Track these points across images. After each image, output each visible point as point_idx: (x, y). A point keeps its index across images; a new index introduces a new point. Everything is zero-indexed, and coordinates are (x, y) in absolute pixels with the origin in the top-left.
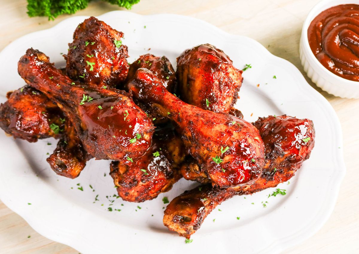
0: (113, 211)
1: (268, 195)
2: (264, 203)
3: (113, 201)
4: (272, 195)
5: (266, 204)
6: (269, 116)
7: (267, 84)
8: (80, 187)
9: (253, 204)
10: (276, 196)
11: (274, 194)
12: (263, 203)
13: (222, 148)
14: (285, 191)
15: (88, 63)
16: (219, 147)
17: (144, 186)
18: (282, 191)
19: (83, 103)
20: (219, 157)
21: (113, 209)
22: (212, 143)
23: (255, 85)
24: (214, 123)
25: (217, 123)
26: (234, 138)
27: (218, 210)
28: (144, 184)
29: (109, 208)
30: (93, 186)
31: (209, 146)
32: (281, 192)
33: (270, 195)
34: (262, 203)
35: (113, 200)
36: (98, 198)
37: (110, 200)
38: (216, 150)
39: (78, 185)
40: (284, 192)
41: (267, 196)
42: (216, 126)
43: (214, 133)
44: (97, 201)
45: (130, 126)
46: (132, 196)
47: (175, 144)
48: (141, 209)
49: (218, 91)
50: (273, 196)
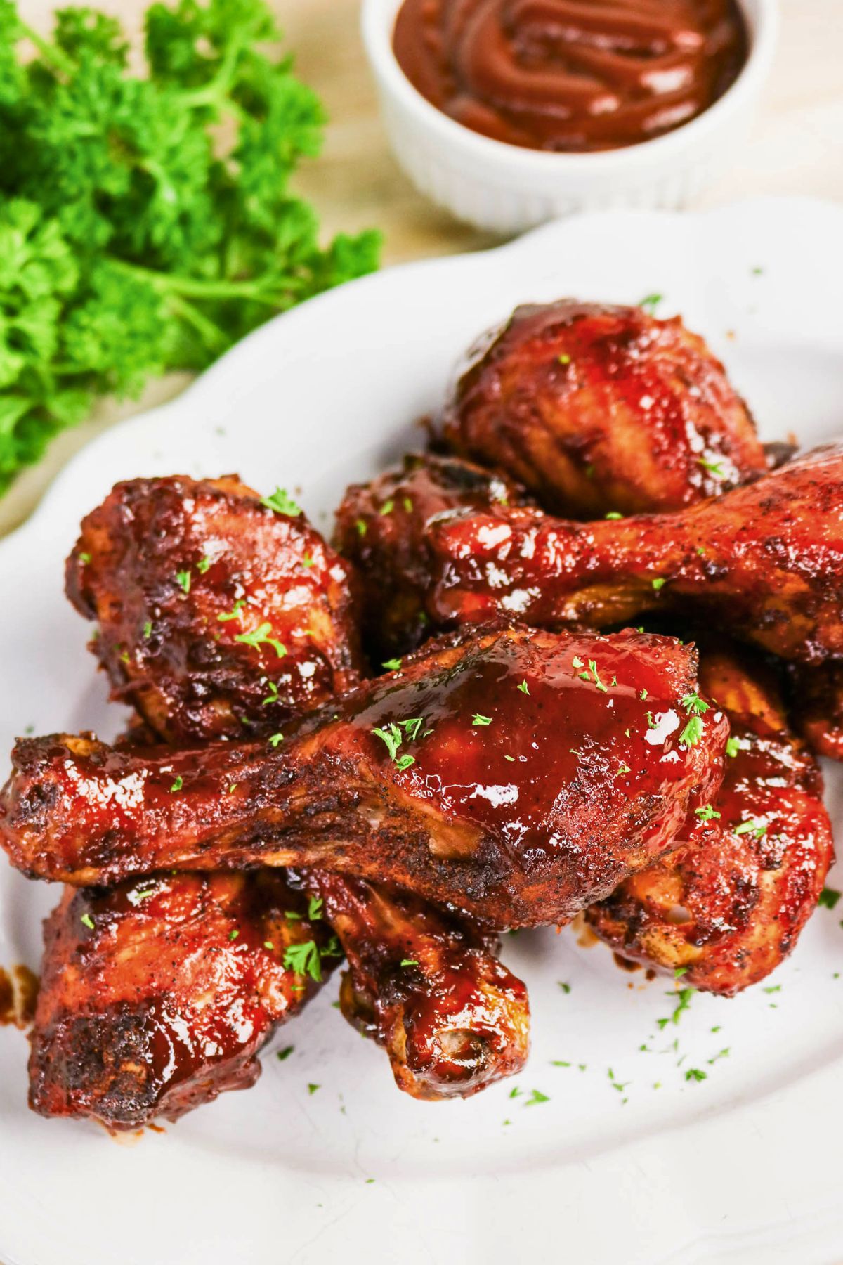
0: (710, 1072)
3: (676, 1045)
21: (701, 1067)
29: (688, 1077)
35: (672, 1041)
36: (619, 1080)
37: (662, 1052)
44: (625, 1088)
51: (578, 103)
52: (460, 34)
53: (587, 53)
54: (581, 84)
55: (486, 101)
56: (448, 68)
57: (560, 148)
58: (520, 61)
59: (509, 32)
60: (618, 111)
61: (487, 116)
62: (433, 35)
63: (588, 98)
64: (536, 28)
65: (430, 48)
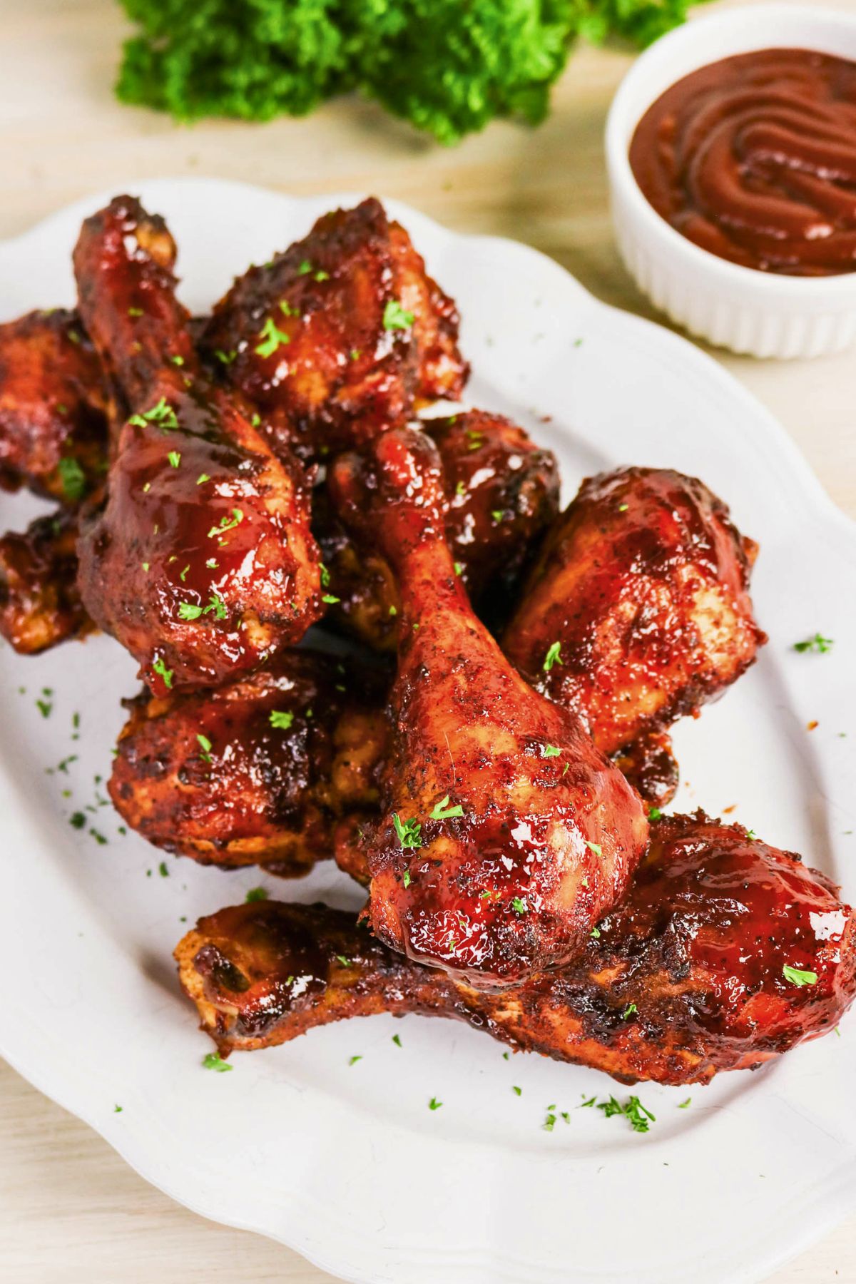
0: (84, 834)
1: (588, 1099)
2: (556, 1113)
3: (104, 803)
4: (602, 1106)
5: (559, 1121)
6: (736, 824)
7: (843, 735)
8: (46, 700)
9: (518, 1091)
10: (613, 1117)
11: (610, 1108)
12: (551, 1112)
13: (445, 802)
14: (649, 1121)
15: (270, 327)
16: (440, 794)
17: (181, 794)
18: (642, 1115)
19: (143, 424)
20: (419, 827)
21: (88, 826)
22: (432, 769)
23: (807, 719)
24: (485, 712)
25: (492, 719)
26: (505, 795)
27: (394, 1035)
28: (184, 788)
29: (76, 816)
30: (83, 722)
31: (418, 777)
32: (637, 1116)
33: (592, 1101)
34: (550, 1108)
36: (69, 766)
37: (97, 794)
38: (426, 800)
39: (47, 692)
40: (645, 1120)
41: (583, 1096)
42: (484, 724)
43: (459, 742)
44: (62, 772)
45: (211, 563)
46: (136, 806)
47: (372, 728)
48: (167, 879)
49: (617, 642)
50: (602, 1112)
51: (796, 228)
52: (692, 152)
53: (809, 182)
54: (800, 210)
55: (710, 218)
56: (680, 181)
57: (774, 269)
58: (745, 182)
59: (737, 156)
60: (830, 237)
61: (711, 230)
62: (668, 151)
63: (806, 223)
64: (763, 154)
65: (664, 161)
